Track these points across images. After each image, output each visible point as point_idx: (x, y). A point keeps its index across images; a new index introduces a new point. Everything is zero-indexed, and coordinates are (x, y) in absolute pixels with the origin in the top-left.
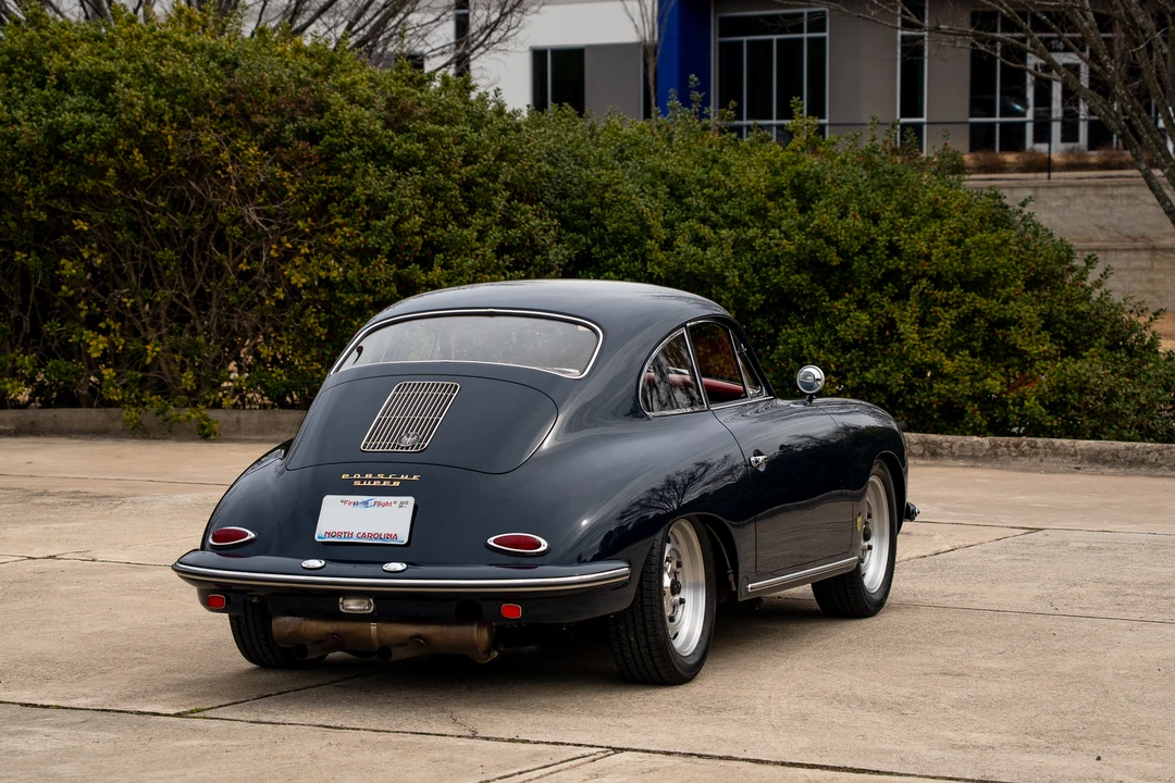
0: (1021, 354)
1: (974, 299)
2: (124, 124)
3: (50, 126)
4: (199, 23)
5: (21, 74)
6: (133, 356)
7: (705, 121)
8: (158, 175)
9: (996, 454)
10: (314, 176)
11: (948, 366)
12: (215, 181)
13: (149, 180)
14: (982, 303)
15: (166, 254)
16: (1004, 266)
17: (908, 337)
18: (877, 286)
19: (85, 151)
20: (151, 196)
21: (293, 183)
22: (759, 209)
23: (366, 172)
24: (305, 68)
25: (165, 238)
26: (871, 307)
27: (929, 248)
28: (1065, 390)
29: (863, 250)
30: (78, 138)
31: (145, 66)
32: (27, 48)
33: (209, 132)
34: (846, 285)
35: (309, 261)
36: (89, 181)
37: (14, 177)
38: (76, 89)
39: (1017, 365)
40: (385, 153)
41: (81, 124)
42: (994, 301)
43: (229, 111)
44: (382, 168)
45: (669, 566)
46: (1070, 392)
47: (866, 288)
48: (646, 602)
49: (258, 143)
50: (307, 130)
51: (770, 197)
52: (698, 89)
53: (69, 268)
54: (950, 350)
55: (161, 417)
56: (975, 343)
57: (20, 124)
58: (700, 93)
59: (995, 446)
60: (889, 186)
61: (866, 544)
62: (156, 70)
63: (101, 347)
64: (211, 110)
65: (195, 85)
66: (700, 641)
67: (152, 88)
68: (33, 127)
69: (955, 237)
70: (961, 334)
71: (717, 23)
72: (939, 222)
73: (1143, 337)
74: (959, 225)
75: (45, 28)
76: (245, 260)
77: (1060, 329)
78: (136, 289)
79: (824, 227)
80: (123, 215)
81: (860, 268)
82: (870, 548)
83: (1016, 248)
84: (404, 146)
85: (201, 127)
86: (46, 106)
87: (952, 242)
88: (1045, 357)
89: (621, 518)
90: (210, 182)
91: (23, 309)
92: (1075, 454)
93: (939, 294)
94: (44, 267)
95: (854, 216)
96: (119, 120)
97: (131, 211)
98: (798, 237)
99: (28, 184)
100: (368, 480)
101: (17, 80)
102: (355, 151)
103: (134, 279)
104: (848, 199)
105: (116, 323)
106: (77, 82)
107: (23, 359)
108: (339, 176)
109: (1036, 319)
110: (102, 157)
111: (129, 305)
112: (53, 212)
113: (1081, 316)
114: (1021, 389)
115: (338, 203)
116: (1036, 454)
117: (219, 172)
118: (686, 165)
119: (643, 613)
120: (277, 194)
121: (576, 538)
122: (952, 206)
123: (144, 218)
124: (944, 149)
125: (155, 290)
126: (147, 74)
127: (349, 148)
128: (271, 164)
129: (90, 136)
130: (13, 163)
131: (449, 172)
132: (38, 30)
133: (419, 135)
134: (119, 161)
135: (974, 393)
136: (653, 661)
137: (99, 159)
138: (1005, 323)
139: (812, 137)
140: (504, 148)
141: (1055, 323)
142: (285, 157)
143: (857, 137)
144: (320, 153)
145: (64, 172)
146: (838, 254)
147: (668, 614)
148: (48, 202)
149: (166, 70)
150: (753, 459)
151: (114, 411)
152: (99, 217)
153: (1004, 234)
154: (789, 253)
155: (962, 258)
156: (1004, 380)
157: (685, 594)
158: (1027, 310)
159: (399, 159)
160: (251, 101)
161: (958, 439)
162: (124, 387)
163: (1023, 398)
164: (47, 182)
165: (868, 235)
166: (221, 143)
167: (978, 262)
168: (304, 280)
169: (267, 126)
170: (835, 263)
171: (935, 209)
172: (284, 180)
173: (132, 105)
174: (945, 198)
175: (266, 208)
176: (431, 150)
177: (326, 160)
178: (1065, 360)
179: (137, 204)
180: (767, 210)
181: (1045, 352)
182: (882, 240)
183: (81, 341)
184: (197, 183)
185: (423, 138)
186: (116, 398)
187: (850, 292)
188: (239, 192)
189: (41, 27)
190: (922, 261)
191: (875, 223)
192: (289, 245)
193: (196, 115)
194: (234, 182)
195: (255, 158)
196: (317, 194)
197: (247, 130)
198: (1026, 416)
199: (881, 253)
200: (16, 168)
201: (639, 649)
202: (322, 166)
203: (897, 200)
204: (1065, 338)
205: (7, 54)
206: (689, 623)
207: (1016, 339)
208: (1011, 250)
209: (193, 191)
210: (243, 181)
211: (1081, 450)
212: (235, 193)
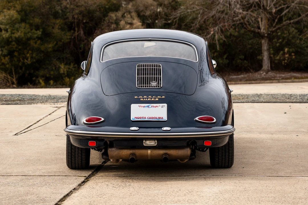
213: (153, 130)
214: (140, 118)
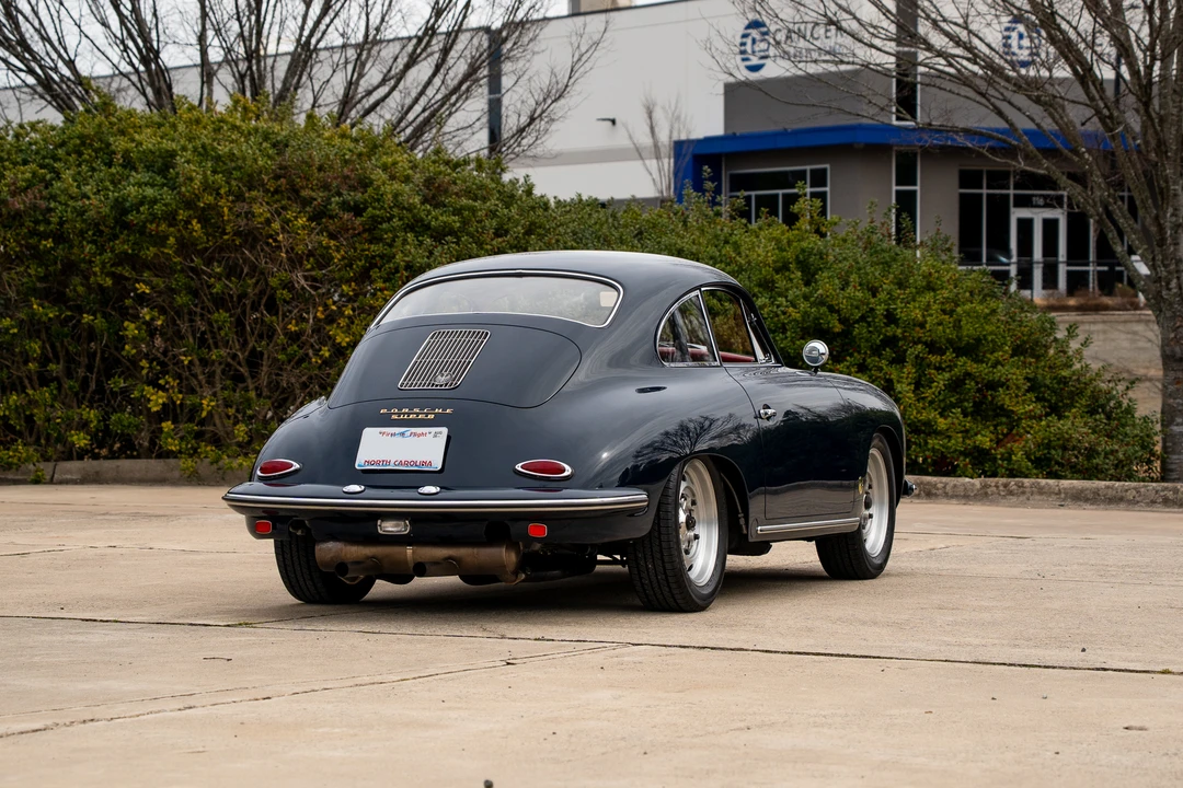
0: (1008, 414)
1: (965, 363)
2: (184, 196)
3: (116, 200)
4: (253, 112)
5: (91, 156)
6: (191, 410)
7: (716, 208)
8: (215, 243)
9: (986, 493)
10: (357, 245)
11: (942, 424)
12: (266, 248)
13: (206, 249)
14: (972, 367)
15: (221, 316)
16: (991, 333)
17: (904, 397)
18: (876, 351)
19: (148, 221)
20: (209, 263)
21: (338, 251)
22: (767, 282)
23: (405, 242)
24: (350, 151)
25: (220, 302)
26: (870, 370)
27: (923, 316)
28: (1049, 446)
29: (863, 318)
30: (141, 209)
31: (203, 146)
32: (97, 133)
33: (261, 204)
34: (847, 350)
35: (353, 323)
36: (151, 248)
37: (83, 247)
38: (140, 167)
39: (1005, 423)
40: (423, 225)
41: (145, 197)
42: (984, 365)
43: (280, 186)
44: (420, 238)
45: (685, 504)
46: (1054, 449)
47: (865, 353)
48: (663, 530)
49: (307, 215)
50: (352, 203)
51: (777, 271)
52: (712, 179)
53: (131, 329)
54: (944, 410)
55: (215, 466)
56: (966, 404)
57: (89, 198)
58: (713, 182)
59: (985, 486)
60: (886, 263)
61: (867, 513)
62: (214, 149)
63: (160, 401)
64: (263, 185)
65: (249, 162)
66: (713, 574)
67: (210, 165)
68: (100, 200)
69: (948, 307)
70: (953, 396)
71: (728, 180)
72: (932, 294)
73: (1119, 404)
74: (951, 296)
75: (113, 115)
76: (294, 321)
77: (1044, 393)
78: (193, 349)
79: (827, 296)
80: (183, 280)
81: (860, 334)
82: (871, 516)
83: (1003, 318)
84: (441, 218)
85: (254, 199)
86: (112, 182)
87: (944, 312)
88: (1031, 416)
89: (637, 457)
90: (262, 250)
91: (90, 368)
92: (1059, 493)
93: (934, 359)
94: (109, 328)
95: (855, 287)
96: (179, 193)
97: (189, 277)
98: (803, 305)
99: (95, 253)
100: (404, 414)
101: (87, 161)
102: (396, 222)
103: (191, 340)
104: (848, 273)
105: (174, 380)
106: (141, 160)
107: (89, 413)
108: (381, 245)
109: (1022, 381)
110: (163, 227)
111: (186, 363)
112: (118, 278)
113: (1064, 381)
114: (1009, 445)
115: (380, 269)
116: (1024, 493)
117: (271, 241)
118: (700, 244)
119: (660, 541)
120: (324, 261)
121: (598, 468)
122: (945, 279)
123: (202, 284)
124: (937, 234)
125: (210, 350)
126: (204, 153)
127: (390, 219)
128: (318, 234)
129: (152, 207)
130: (82, 233)
131: (482, 244)
132: (106, 117)
133: (455, 209)
134: (179, 231)
135: (966, 449)
136: (669, 587)
137: (160, 229)
138: (993, 386)
139: (816, 217)
140: (533, 223)
141: (1041, 387)
142: (332, 228)
143: (857, 224)
144: (362, 224)
145: (129, 241)
146: (841, 321)
147: (684, 546)
148: (113, 269)
149: (223, 149)
150: (762, 411)
151: (172, 461)
152: (159, 282)
153: (993, 305)
154: (795, 320)
155: (954, 327)
156: (993, 437)
157: (700, 530)
158: (1014, 372)
159: (435, 230)
160: (300, 177)
161: (951, 481)
162: (182, 438)
163: (1011, 453)
164: (112, 251)
165: (868, 304)
166: (272, 214)
167: (969, 329)
168: (347, 340)
169: (315, 199)
170: (837, 330)
171: (929, 283)
172: (330, 247)
173: (191, 179)
174: (938, 272)
175: (313, 273)
176: (465, 223)
177: (369, 231)
178: (1049, 418)
179: (193, 270)
180: (773, 282)
181: (1030, 411)
182: (880, 309)
183: (142, 396)
184: (250, 252)
185: (458, 212)
186: (174, 449)
187: (851, 355)
188: (289, 259)
189: (110, 114)
190: (918, 329)
191: (874, 296)
192: (334, 308)
193: (250, 190)
194: (284, 250)
195: (304, 228)
196: (360, 260)
197: (296, 203)
198: (1013, 469)
199: (880, 321)
200: (84, 238)
201: (656, 576)
202: (366, 235)
203: (893, 273)
204: (1049, 401)
205: (78, 138)
206: (703, 557)
207: (1004, 399)
208: (998, 320)
209: (246, 260)
210: (292, 249)
211: (1065, 489)
212: (285, 260)
213: (396, 493)
214: (378, 463)
